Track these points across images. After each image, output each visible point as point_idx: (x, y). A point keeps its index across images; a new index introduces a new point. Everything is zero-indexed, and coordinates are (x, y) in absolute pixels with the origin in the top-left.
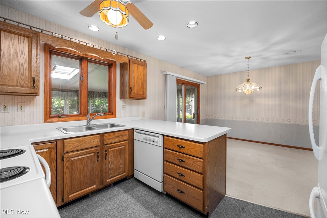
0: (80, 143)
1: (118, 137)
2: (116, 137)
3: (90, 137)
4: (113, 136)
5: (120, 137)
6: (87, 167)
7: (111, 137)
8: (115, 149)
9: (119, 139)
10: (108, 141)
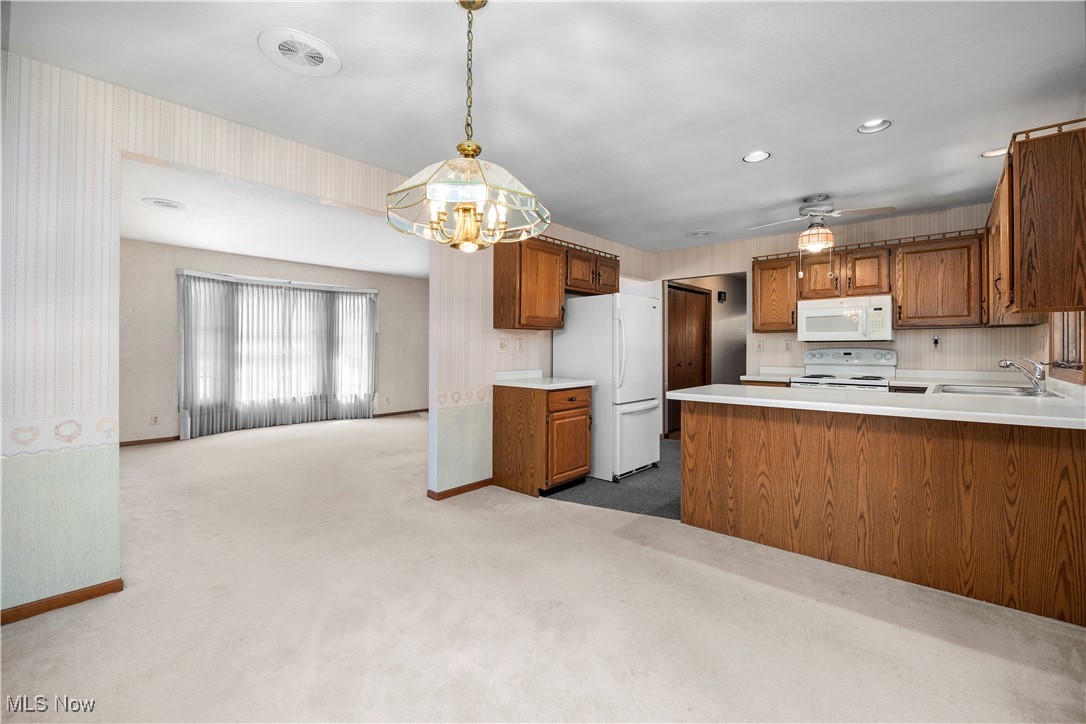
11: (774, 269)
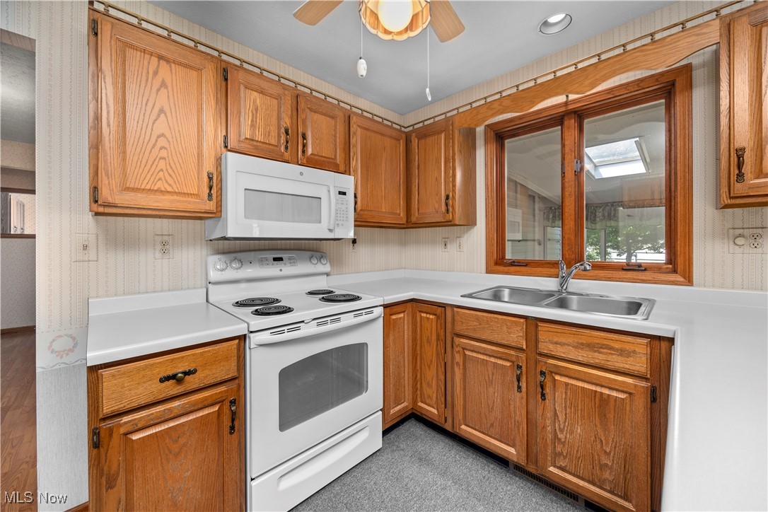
0: (480, 324)
1: (591, 347)
2: (582, 344)
3: (500, 317)
4: (569, 337)
5: (600, 353)
6: (495, 388)
7: (563, 340)
8: (580, 384)
9: (598, 358)
10: (551, 347)
11: (160, 58)
